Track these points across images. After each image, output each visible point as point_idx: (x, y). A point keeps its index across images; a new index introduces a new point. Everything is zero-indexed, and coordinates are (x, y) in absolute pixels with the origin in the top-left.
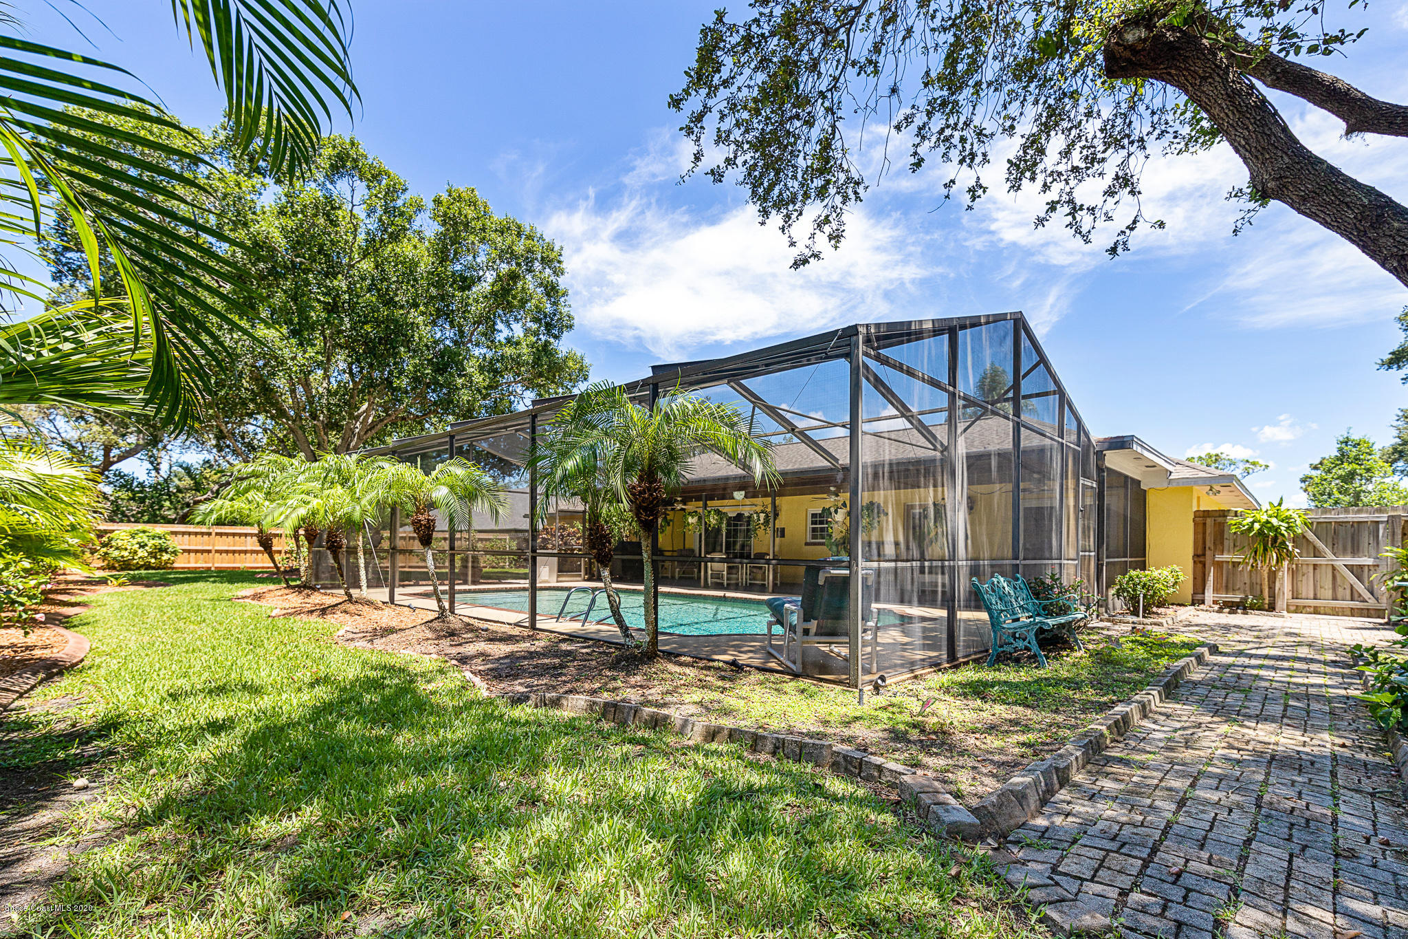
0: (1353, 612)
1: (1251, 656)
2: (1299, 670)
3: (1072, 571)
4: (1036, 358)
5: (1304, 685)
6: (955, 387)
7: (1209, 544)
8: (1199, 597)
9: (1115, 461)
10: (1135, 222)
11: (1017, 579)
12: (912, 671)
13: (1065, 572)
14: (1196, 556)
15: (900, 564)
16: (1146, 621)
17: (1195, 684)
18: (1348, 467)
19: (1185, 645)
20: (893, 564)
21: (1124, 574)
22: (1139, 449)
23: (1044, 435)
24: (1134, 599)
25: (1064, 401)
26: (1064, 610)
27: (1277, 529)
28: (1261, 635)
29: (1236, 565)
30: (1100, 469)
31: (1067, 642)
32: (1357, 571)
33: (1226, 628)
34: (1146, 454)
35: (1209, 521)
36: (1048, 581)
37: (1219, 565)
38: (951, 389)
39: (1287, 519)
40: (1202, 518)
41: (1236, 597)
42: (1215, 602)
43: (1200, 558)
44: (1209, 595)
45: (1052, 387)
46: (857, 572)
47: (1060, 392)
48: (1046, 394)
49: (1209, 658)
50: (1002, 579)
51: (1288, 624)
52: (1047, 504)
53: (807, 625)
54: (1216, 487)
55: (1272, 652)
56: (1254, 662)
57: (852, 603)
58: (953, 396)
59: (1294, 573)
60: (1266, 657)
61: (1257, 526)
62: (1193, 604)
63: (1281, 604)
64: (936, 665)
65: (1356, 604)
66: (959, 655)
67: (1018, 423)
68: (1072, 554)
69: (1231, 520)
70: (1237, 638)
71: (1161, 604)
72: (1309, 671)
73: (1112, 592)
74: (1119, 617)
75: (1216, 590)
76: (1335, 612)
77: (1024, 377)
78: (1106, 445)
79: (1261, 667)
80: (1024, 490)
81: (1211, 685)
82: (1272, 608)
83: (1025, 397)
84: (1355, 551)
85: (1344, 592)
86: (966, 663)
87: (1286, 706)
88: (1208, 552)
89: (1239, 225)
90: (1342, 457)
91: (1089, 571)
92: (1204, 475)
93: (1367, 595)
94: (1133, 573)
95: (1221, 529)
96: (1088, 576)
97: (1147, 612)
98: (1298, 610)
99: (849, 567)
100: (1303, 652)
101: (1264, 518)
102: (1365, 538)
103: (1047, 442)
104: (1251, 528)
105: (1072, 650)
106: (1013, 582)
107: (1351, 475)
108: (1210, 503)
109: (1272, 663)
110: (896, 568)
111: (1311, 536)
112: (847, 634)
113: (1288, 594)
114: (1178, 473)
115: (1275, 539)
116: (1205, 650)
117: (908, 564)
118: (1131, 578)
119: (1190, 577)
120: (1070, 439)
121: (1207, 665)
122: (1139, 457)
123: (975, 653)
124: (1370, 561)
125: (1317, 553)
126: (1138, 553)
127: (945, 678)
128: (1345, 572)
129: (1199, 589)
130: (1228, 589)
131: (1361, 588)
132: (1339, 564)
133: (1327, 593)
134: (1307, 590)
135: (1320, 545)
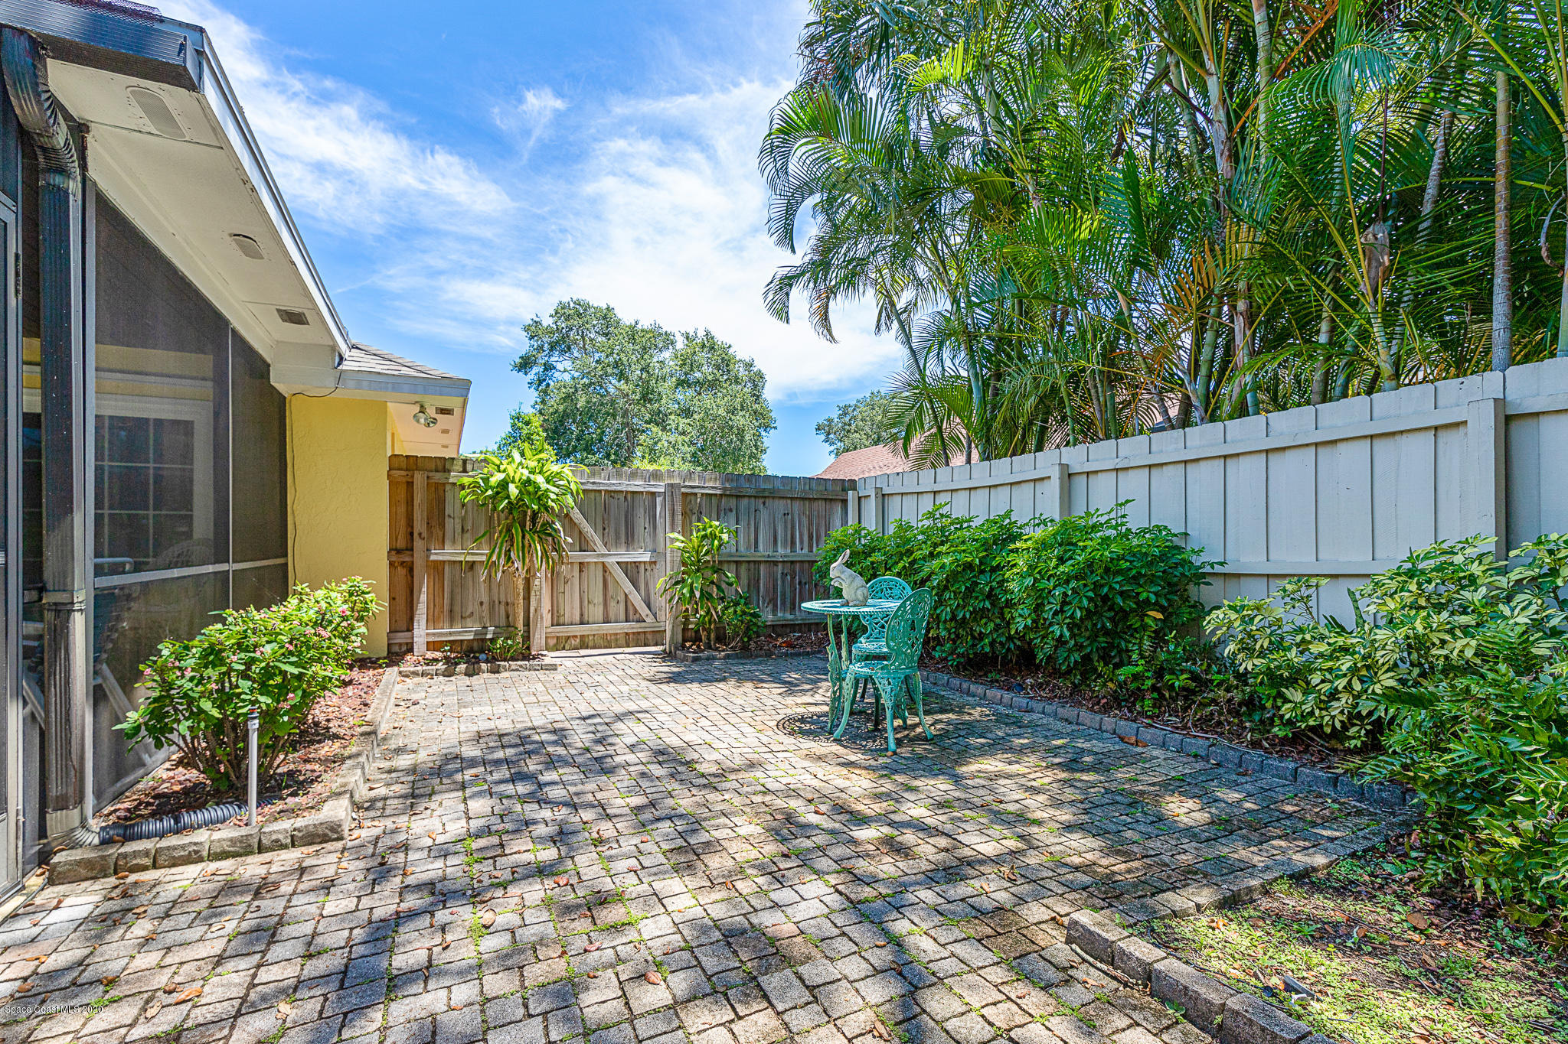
0: (631, 640)
7: (419, 526)
8: (401, 638)
14: (394, 550)
29: (465, 567)
32: (632, 570)
35: (419, 478)
37: (438, 568)
40: (404, 472)
41: (466, 632)
42: (437, 649)
43: (402, 556)
44: (421, 633)
54: (431, 412)
59: (555, 581)
62: (391, 662)
63: (538, 640)
65: (631, 627)
69: (457, 479)
75: (432, 620)
76: (608, 642)
82: (527, 652)
84: (630, 540)
85: (617, 609)
88: (419, 544)
92: (409, 372)
93: (643, 611)
95: (439, 494)
98: (560, 647)
102: (641, 521)
108: (418, 443)
111: (576, 515)
113: (547, 620)
114: (359, 363)
119: (385, 598)
124: (646, 556)
125: (583, 545)
126: (264, 546)
128: (619, 574)
129: (402, 616)
130: (453, 616)
131: (636, 599)
132: (611, 560)
133: (597, 612)
134: (571, 609)
135: (588, 529)
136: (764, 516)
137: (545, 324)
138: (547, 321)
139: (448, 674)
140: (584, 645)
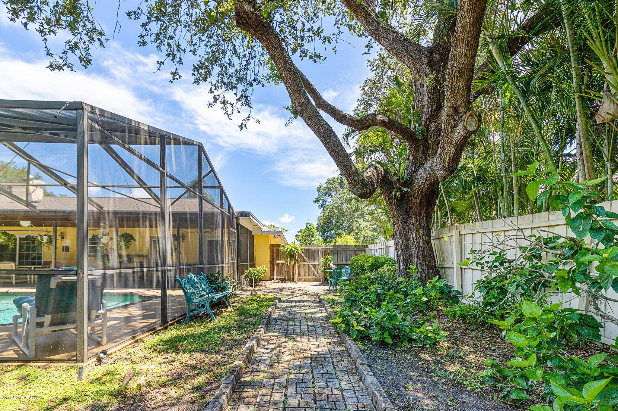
0: (314, 280)
1: (291, 302)
2: (307, 306)
3: (227, 269)
4: (210, 169)
5: (309, 313)
6: (164, 169)
7: (275, 257)
8: (272, 277)
9: (243, 221)
10: (249, 117)
11: (201, 275)
12: (134, 338)
13: (224, 269)
14: (271, 261)
15: (123, 271)
16: (256, 289)
17: (276, 319)
18: (308, 232)
19: (271, 300)
20: (118, 271)
21: (247, 270)
22: (252, 218)
23: (214, 206)
24: (251, 280)
25: (222, 192)
26: (223, 289)
27: (294, 252)
28: (293, 291)
29: (282, 264)
30: (238, 225)
31: (225, 304)
32: (314, 266)
33: (281, 289)
34: (254, 220)
35: (274, 248)
36: (217, 275)
37: (278, 264)
38: (161, 169)
39: (296, 248)
40: (272, 246)
41: (283, 277)
42: (277, 279)
43: (272, 262)
44: (275, 276)
45: (217, 185)
46: (83, 278)
47: (221, 187)
48: (215, 187)
49: (279, 305)
50: (193, 276)
51: (298, 286)
52: (215, 239)
53: (40, 320)
54: (276, 236)
55: (298, 299)
56: (294, 304)
57: (79, 301)
58: (163, 174)
59: (299, 267)
60: (296, 301)
61: (288, 250)
62: (270, 280)
63: (295, 279)
64: (152, 330)
65: (314, 277)
66: (169, 319)
67: (201, 197)
68: (227, 262)
69: (281, 248)
70: (285, 293)
71: (260, 281)
72: (309, 306)
73: (243, 277)
74: (246, 288)
75: (277, 274)
76: (309, 280)
77: (204, 177)
78: (240, 215)
79: (295, 306)
80: (204, 232)
81: (281, 318)
82: (293, 280)
83: (204, 187)
84: (314, 260)
85: (311, 274)
86: (173, 324)
87: (308, 326)
88: (274, 260)
89: (288, 122)
90: (307, 229)
91: (234, 268)
92: (272, 231)
93: (317, 274)
94: (251, 269)
95: (278, 250)
96: (234, 271)
97: (256, 285)
98: (300, 280)
99: (76, 275)
100: (305, 298)
101: (290, 248)
102: (316, 255)
103: (216, 210)
104: (287, 251)
105: (227, 307)
106: (199, 277)
107: (309, 235)
108: (275, 242)
109: (297, 304)
110: (120, 273)
111: (303, 254)
112: (74, 322)
113: (297, 275)
114: (265, 229)
115: (293, 255)
116: (277, 301)
117: (131, 270)
118: (250, 271)
119: (269, 270)
120: (225, 210)
121: (279, 308)
122: (252, 222)
123: (178, 317)
124: (317, 263)
125: (304, 261)
126: (251, 260)
127: (155, 339)
128: (311, 266)
129: (272, 274)
130: (281, 273)
131: (315, 272)
132: (310, 264)
133: (307, 274)
134: (302, 273)
135: (305, 257)
136: (344, 254)
137: (324, 186)
138: (324, 185)
139: (278, 282)
140: (305, 281)
